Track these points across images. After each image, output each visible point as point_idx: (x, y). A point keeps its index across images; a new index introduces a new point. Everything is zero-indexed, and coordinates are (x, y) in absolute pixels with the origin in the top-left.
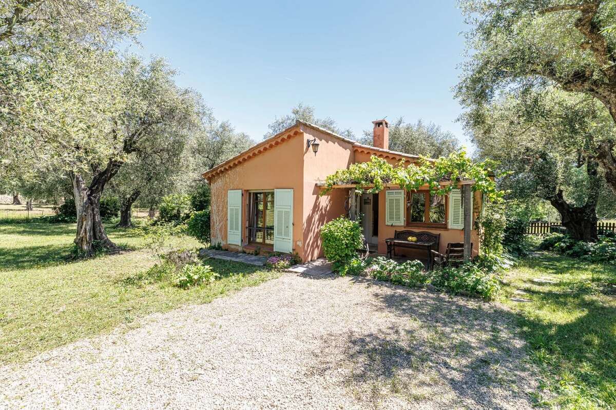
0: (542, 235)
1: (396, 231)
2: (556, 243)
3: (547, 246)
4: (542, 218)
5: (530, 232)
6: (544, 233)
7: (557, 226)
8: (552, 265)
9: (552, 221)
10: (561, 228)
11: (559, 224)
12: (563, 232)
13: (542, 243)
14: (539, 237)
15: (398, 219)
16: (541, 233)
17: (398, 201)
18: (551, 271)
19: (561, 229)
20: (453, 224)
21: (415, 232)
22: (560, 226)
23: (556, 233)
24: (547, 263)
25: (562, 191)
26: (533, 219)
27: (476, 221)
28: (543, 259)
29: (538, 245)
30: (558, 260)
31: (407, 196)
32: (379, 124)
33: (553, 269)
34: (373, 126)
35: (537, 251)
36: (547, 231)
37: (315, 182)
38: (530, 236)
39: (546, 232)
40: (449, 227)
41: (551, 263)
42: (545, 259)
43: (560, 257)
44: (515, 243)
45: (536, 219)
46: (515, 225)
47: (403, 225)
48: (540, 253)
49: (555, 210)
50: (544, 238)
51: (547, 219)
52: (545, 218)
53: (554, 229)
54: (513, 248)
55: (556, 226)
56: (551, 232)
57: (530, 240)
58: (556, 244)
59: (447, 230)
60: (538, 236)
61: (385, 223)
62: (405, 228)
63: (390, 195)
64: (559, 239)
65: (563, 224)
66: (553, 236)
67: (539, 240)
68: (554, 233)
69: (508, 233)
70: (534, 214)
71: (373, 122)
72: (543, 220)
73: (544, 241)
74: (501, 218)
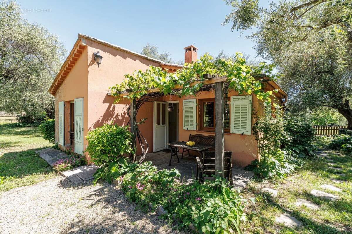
0: (332, 136)
1: (190, 135)
2: (343, 143)
3: (335, 146)
4: (335, 123)
5: (322, 134)
6: (334, 134)
7: (345, 129)
8: (337, 167)
9: (342, 125)
10: (348, 130)
11: (346, 128)
12: (349, 133)
13: (331, 143)
14: (330, 138)
15: (192, 124)
16: (331, 134)
17: (191, 108)
18: (335, 176)
19: (348, 132)
20: (234, 129)
21: (204, 136)
22: (347, 129)
23: (343, 135)
24: (332, 164)
25: (348, 101)
26: (329, 124)
27: (254, 126)
28: (329, 159)
29: (327, 144)
30: (343, 161)
31: (199, 104)
32: (188, 49)
33: (338, 173)
34: (185, 51)
35: (325, 150)
36: (337, 133)
37: (107, 92)
38: (322, 137)
39: (335, 134)
40: (231, 132)
41: (336, 165)
42: (331, 159)
43: (346, 157)
44: (302, 145)
45: (331, 124)
46: (302, 129)
47: (195, 129)
48: (328, 152)
49: (344, 118)
50: (333, 138)
51: (338, 124)
52: (338, 123)
53: (342, 132)
54: (300, 150)
55: (343, 129)
56: (339, 134)
57: (322, 140)
58: (343, 145)
59: (230, 135)
60: (329, 136)
61: (183, 128)
62: (197, 132)
63: (186, 104)
64: (346, 141)
65: (349, 128)
66: (341, 137)
67: (329, 139)
68: (342, 135)
69: (296, 136)
70: (329, 121)
71: (184, 48)
72: (337, 124)
73: (333, 141)
74: (278, 122)
